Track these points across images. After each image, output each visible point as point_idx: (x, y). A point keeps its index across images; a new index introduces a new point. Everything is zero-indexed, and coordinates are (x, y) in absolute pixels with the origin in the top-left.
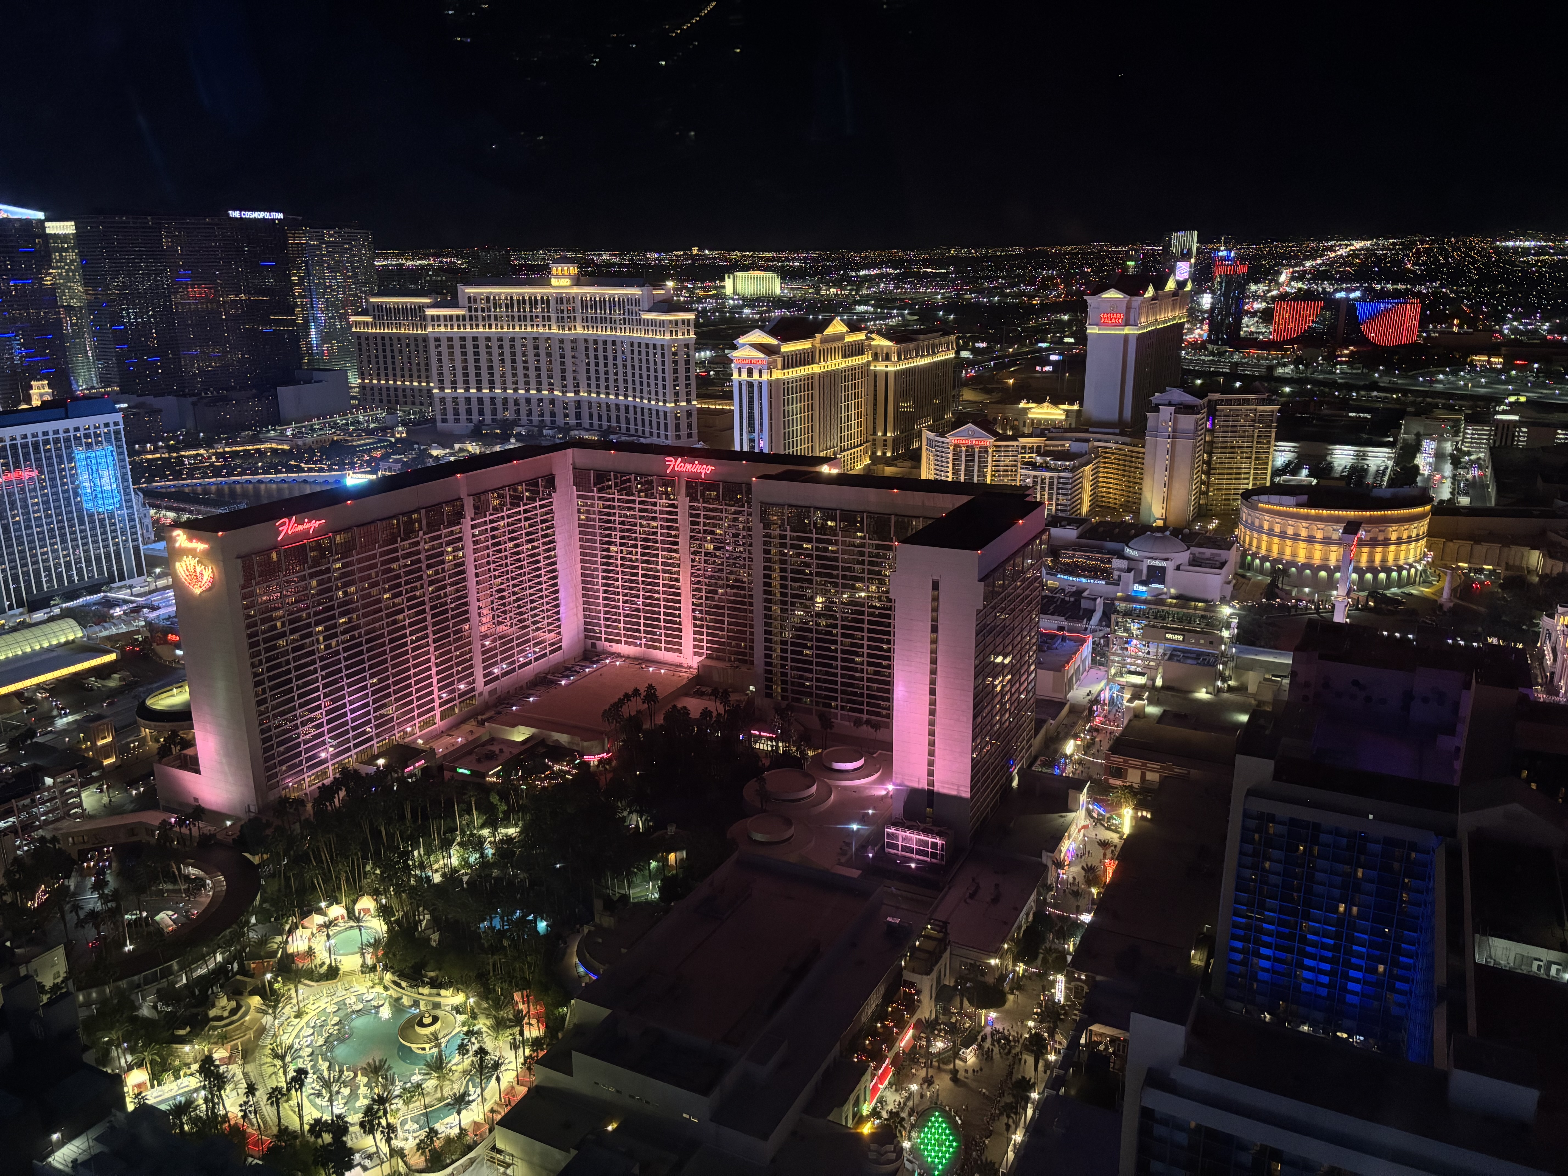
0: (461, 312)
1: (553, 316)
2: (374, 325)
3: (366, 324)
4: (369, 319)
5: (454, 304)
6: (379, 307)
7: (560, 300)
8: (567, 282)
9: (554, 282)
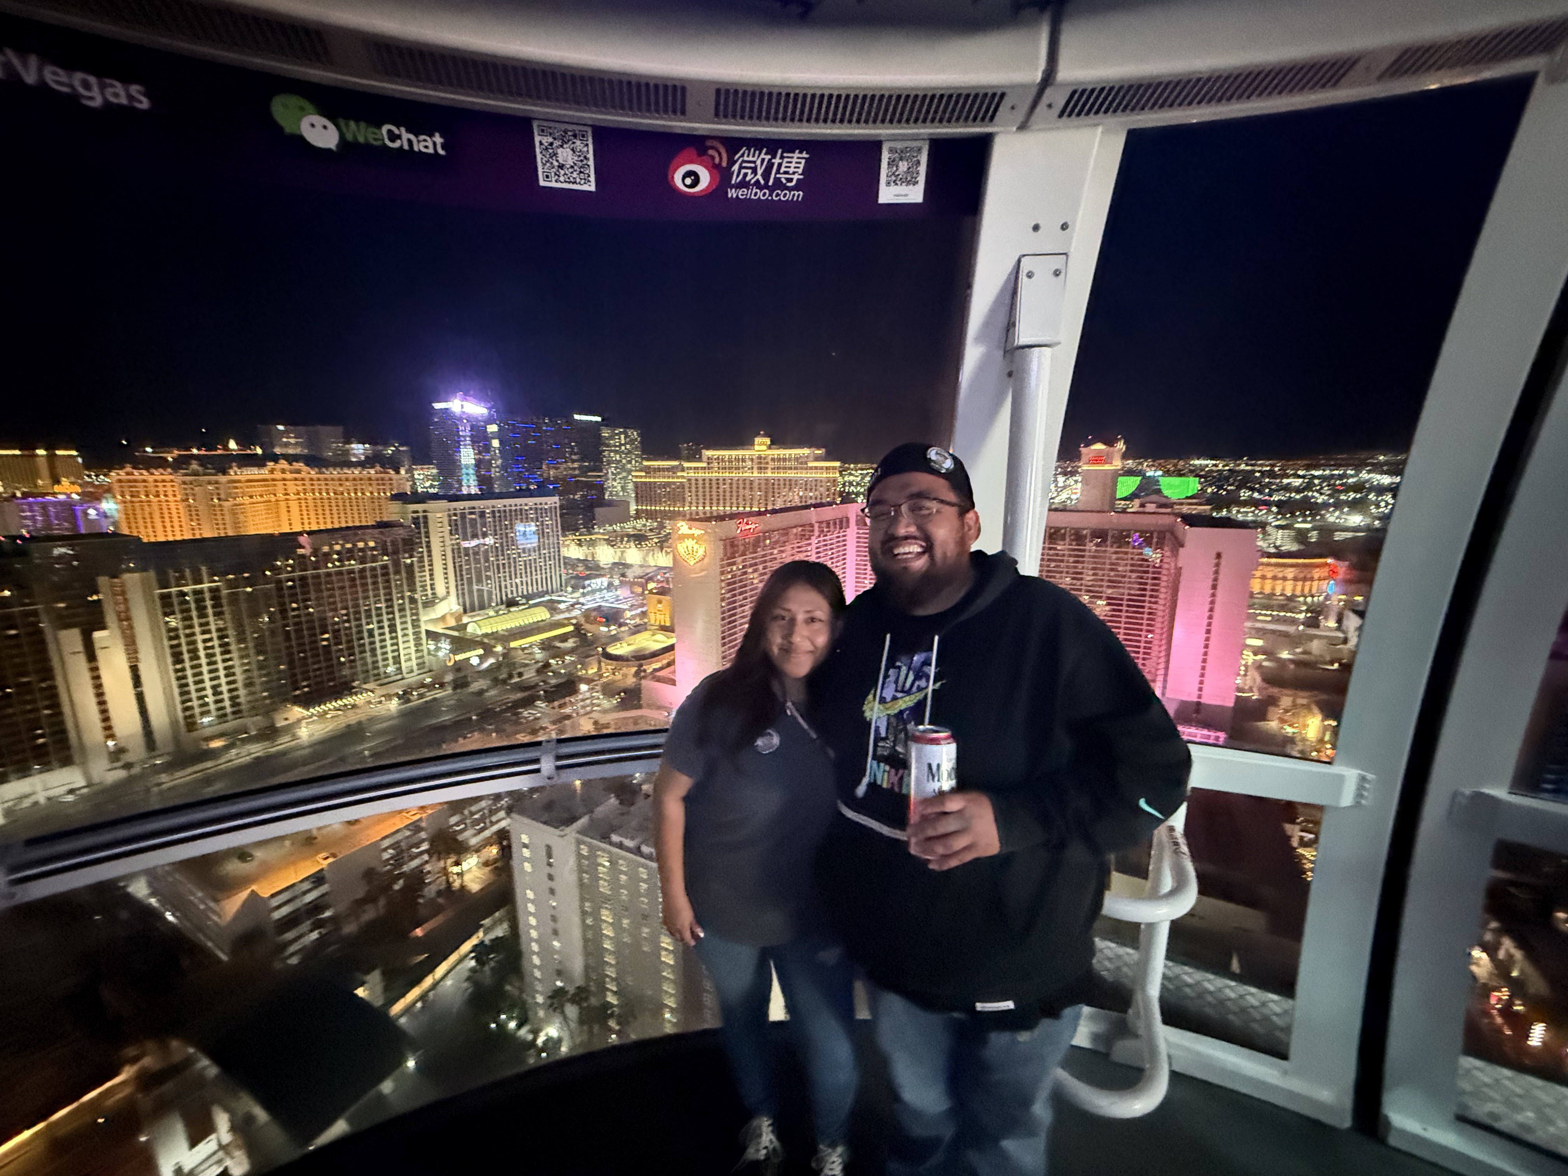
0: (704, 465)
1: (755, 467)
2: (646, 477)
3: (641, 477)
4: (643, 474)
5: (700, 460)
6: (649, 467)
7: (760, 457)
8: (764, 448)
9: (757, 447)
